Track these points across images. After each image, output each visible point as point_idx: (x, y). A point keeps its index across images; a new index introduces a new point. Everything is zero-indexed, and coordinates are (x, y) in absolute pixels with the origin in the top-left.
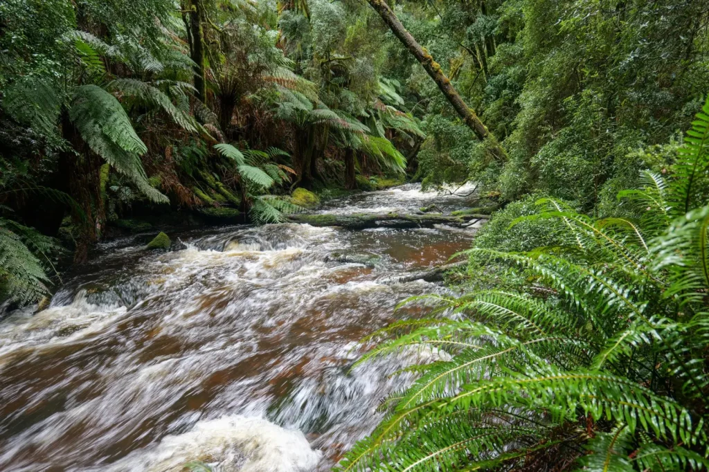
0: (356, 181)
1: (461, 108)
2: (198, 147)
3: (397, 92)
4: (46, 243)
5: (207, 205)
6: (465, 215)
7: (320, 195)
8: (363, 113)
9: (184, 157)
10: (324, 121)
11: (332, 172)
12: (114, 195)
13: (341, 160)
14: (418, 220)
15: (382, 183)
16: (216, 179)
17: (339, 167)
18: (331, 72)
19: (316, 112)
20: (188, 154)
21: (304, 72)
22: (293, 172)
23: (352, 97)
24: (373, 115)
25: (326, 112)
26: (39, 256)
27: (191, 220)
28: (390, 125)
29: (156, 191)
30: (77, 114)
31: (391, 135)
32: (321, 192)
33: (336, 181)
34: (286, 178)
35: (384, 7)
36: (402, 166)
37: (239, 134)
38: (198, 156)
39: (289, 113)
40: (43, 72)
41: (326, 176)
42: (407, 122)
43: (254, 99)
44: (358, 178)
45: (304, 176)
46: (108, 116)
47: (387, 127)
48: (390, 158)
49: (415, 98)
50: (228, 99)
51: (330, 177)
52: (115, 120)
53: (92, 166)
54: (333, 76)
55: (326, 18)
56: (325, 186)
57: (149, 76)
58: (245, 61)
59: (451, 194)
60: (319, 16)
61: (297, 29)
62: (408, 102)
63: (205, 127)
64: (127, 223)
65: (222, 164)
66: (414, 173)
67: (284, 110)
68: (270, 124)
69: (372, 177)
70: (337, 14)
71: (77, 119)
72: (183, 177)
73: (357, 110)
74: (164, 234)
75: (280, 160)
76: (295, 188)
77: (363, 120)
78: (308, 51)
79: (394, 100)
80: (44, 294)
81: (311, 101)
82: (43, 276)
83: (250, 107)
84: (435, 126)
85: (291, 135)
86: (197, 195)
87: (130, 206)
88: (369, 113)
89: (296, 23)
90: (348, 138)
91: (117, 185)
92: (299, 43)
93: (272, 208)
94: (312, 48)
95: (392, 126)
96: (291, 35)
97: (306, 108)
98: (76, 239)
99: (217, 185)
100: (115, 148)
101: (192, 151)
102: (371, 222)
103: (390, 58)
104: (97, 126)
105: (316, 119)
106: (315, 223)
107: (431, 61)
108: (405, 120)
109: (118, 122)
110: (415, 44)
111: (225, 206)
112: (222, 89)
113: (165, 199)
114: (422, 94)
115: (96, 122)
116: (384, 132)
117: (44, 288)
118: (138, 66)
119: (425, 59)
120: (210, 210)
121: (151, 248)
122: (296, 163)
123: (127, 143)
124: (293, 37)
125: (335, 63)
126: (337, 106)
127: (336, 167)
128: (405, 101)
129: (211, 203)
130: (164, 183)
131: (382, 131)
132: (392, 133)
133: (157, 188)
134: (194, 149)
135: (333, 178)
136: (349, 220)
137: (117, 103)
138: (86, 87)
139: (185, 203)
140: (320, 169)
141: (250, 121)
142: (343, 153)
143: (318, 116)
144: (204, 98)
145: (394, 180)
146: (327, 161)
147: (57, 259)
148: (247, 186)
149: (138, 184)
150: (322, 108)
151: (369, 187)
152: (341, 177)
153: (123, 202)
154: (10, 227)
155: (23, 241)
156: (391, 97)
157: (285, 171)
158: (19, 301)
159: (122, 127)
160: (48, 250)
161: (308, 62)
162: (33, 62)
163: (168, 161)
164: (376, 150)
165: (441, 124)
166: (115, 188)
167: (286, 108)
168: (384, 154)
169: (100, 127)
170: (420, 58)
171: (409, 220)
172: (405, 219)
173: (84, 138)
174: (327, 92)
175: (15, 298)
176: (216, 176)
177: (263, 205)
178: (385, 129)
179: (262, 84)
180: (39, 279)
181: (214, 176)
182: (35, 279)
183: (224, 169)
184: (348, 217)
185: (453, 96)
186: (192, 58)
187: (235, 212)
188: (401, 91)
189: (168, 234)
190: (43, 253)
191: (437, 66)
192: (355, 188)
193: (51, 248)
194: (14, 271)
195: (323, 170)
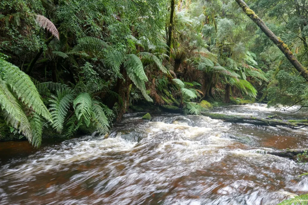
0: (230, 100)
1: (298, 67)
2: (165, 80)
3: (254, 59)
4: (110, 112)
5: (166, 103)
6: (298, 123)
7: (213, 104)
8: (237, 69)
9: (159, 83)
10: (218, 71)
11: (218, 94)
12: (132, 96)
13: (223, 89)
14: (268, 122)
15: (242, 102)
16: (170, 93)
17: (222, 92)
18: (223, 50)
19: (215, 67)
20: (161, 82)
21: (211, 50)
22: (202, 93)
23: (232, 61)
24: (241, 69)
25: (220, 67)
26: (107, 117)
27: (158, 109)
28: (249, 75)
29: (149, 97)
30: (126, 64)
31: (249, 79)
32: (213, 103)
33: (220, 99)
34: (199, 95)
35: (258, 19)
36: (255, 95)
37: (180, 75)
38: (164, 83)
39: (203, 67)
40: (120, 49)
41: (215, 96)
42: (259, 74)
43: (188, 61)
44: (231, 98)
45: (206, 95)
46: (137, 66)
47: (248, 75)
48: (249, 90)
49: (263, 63)
50: (178, 61)
51: (217, 96)
52: (139, 67)
53: (128, 84)
54: (223, 52)
55: (225, 26)
56: (215, 100)
57: (150, 51)
58: (188, 45)
59: (284, 110)
60: (222, 26)
61: (210, 32)
62: (259, 64)
63: (170, 72)
64: (135, 107)
65: (172, 87)
66: (260, 98)
67: (201, 66)
68: (194, 72)
69: (238, 98)
70: (230, 24)
71: (126, 66)
72: (158, 91)
73: (234, 67)
74: (149, 114)
75: (196, 87)
76: (201, 100)
77: (236, 71)
78: (214, 41)
79: (252, 63)
80: (107, 132)
81: (213, 62)
82: (108, 125)
83: (186, 64)
84: (280, 76)
85: (201, 77)
86: (162, 99)
87: (137, 101)
88: (239, 69)
89: (209, 30)
90: (228, 79)
91: (133, 92)
92: (210, 38)
93: (194, 108)
94: (216, 40)
95: (250, 75)
96: (206, 35)
97: (211, 65)
98: (118, 112)
99: (170, 96)
100: (137, 78)
101: (163, 81)
102: (241, 120)
103: (256, 43)
104: (133, 69)
105: (215, 70)
106: (213, 117)
107: (282, 43)
108: (257, 72)
109: (140, 68)
110: (274, 36)
111: (172, 105)
112: (176, 57)
113: (152, 100)
114: (268, 60)
115: (132, 68)
116: (246, 78)
117: (108, 129)
118: (146, 47)
119: (279, 43)
120: (167, 106)
121: (143, 119)
122: (203, 89)
123: (142, 77)
124: (207, 35)
125: (225, 46)
126: (224, 65)
127: (220, 92)
128: (258, 63)
129: (168, 103)
130: (151, 93)
131: (245, 77)
132: (250, 78)
133: (149, 95)
134: (164, 80)
135: (218, 97)
136: (229, 117)
137: (140, 61)
138: (131, 55)
139: (158, 102)
140: (213, 92)
141: (185, 70)
142: (225, 87)
143: (216, 69)
144: (169, 60)
145: (249, 100)
146: (217, 89)
147: (113, 119)
148: (184, 97)
149: (143, 93)
150: (218, 66)
151: (236, 103)
152: (223, 97)
153: (135, 99)
154: (100, 104)
155: (103, 110)
156: (251, 61)
157: (198, 92)
158: (99, 133)
159: (141, 70)
160: (111, 115)
161: (214, 46)
162: (118, 45)
163: (153, 85)
164: (242, 86)
165: (284, 75)
166: (133, 93)
167: (202, 65)
168: (246, 88)
169: (134, 70)
170: (276, 42)
171: (262, 121)
172: (261, 120)
173: (128, 73)
174: (220, 59)
175: (98, 131)
176: (170, 92)
177: (190, 106)
178: (247, 76)
179: (193, 55)
180: (107, 126)
181: (169, 92)
182: (106, 125)
183: (172, 89)
184: (229, 116)
185: (294, 61)
186: (167, 44)
187: (177, 108)
188: (256, 59)
189: (150, 114)
190: (109, 115)
191: (286, 46)
192: (229, 102)
193: (111, 114)
194: (100, 121)
195: (214, 93)
